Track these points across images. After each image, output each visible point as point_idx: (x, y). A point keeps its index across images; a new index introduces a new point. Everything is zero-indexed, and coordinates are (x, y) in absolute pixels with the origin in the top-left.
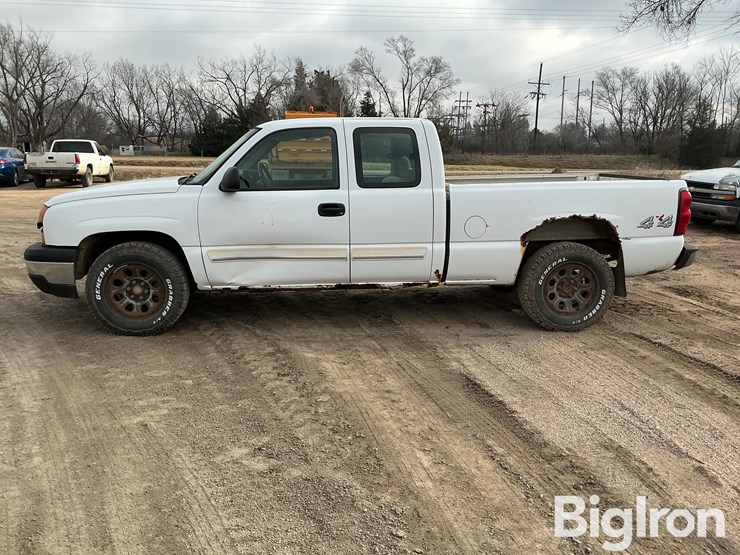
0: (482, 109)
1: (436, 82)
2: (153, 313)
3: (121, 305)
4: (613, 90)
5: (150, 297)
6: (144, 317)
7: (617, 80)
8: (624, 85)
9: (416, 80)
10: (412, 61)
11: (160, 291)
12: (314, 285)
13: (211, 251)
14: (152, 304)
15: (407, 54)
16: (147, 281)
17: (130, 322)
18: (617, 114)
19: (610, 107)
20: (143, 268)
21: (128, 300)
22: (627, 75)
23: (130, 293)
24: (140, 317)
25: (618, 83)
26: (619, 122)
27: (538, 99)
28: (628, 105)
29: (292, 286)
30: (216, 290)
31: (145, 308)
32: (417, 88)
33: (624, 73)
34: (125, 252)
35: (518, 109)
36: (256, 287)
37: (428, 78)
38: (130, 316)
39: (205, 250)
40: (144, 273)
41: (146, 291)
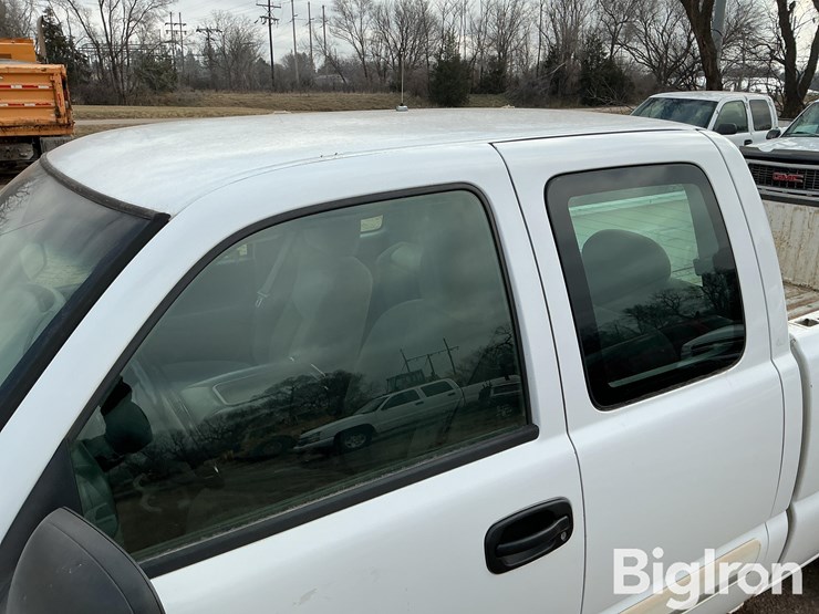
0: (205, 35)
4: (352, 17)
8: (362, 13)
18: (358, 44)
19: (350, 37)
25: (356, 9)
27: (270, 24)
35: (250, 36)
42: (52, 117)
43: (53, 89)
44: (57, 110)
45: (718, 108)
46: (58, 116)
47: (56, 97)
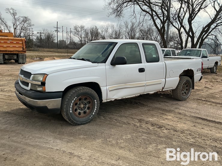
0: (39, 34)
1: (26, 25)
2: (88, 114)
3: (77, 113)
4: (79, 31)
5: (87, 108)
6: (85, 116)
7: (79, 29)
8: (81, 30)
9: (18, 23)
10: (16, 17)
11: (91, 105)
12: (134, 96)
13: (110, 87)
14: (88, 111)
15: (14, 14)
16: (86, 102)
17: (81, 120)
18: (80, 38)
19: (78, 36)
20: (86, 97)
21: (79, 111)
22: (82, 27)
23: (79, 108)
24: (84, 117)
25: (80, 30)
26: (81, 41)
27: (57, 32)
28: (83, 36)
29: (129, 97)
30: (108, 102)
31: (85, 112)
32: (19, 26)
33: (81, 27)
34: (82, 91)
35: (52, 35)
36: (119, 99)
37: (23, 23)
38: (81, 117)
39: (107, 87)
40: (86, 99)
41: (85, 106)
42: (22, 49)
43: (23, 43)
44: (23, 48)
45: (165, 51)
46: (23, 49)
47: (23, 45)
